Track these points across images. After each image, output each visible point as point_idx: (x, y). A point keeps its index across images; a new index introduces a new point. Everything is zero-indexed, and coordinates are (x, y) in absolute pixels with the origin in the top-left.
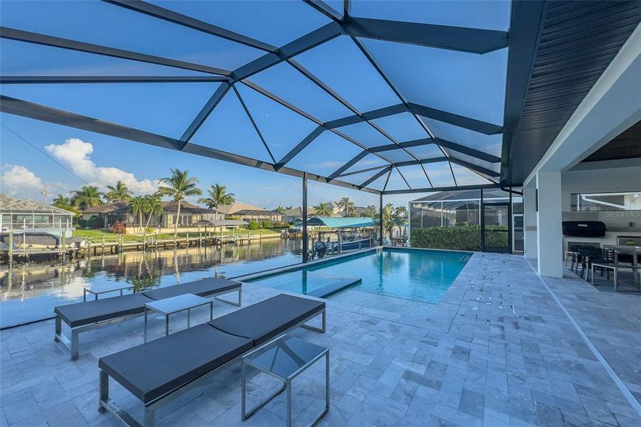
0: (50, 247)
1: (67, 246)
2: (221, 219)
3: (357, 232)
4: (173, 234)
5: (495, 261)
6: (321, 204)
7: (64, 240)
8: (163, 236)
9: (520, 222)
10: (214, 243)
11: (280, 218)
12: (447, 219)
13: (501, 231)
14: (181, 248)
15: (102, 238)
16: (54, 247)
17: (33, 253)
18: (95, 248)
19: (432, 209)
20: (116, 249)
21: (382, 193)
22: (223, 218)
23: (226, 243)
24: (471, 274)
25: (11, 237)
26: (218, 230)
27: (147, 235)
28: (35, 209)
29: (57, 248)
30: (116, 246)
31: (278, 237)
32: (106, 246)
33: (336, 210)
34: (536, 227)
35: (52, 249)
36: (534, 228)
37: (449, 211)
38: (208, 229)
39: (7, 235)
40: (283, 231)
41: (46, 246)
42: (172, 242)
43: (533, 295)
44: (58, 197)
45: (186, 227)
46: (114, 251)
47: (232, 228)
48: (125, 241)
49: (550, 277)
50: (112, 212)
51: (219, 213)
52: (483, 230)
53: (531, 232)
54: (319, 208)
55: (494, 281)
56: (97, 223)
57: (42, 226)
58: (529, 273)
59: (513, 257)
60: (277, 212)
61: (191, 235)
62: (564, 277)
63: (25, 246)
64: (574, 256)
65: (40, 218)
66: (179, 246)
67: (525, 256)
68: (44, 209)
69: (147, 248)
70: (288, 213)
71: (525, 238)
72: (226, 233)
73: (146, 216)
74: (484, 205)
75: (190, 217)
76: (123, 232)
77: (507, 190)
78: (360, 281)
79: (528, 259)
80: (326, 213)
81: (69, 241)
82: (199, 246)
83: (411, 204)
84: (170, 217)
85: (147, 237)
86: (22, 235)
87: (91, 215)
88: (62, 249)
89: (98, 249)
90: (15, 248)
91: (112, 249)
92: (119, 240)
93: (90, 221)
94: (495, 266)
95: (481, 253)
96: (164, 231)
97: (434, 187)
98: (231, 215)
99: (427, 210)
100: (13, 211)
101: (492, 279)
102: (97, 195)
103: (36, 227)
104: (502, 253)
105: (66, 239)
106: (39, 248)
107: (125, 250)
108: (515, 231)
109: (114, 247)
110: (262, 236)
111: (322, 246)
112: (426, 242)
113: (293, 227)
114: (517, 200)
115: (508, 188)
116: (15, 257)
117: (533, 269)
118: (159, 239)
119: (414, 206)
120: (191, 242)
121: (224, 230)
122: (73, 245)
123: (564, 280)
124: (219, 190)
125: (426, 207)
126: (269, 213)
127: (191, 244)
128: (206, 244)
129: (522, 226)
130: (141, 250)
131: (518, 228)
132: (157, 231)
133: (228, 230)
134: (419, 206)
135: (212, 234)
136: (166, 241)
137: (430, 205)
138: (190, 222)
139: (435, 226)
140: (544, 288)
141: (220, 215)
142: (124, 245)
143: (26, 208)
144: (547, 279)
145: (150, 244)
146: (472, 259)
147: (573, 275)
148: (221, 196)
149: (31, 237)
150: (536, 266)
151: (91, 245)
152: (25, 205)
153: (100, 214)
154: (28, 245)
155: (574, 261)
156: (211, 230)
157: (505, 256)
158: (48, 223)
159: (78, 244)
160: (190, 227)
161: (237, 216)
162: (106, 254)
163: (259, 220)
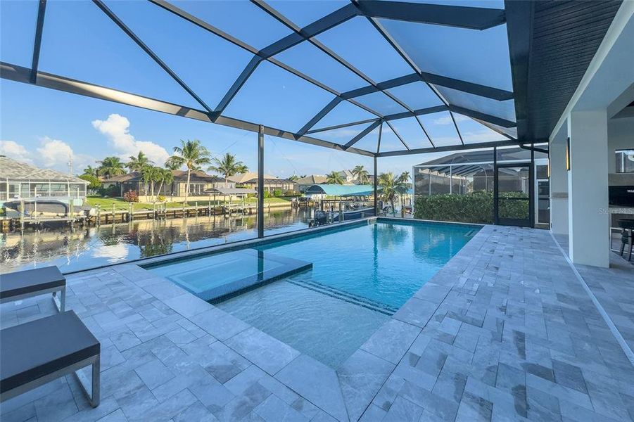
0: (59, 214)
1: (75, 214)
2: (231, 187)
3: (361, 200)
4: (182, 203)
5: (511, 238)
6: (333, 172)
7: (73, 208)
8: (173, 205)
9: (545, 188)
10: (223, 212)
11: (291, 187)
12: (462, 187)
13: (522, 199)
14: (191, 216)
15: (112, 207)
16: (63, 214)
17: (45, 220)
18: (107, 215)
19: (443, 175)
20: (127, 217)
21: (377, 155)
22: (233, 187)
23: (235, 212)
24: (468, 259)
25: (22, 204)
26: (227, 198)
27: (156, 203)
28: (53, 178)
29: (66, 215)
30: (127, 214)
31: (288, 206)
32: (116, 214)
33: (350, 178)
34: (567, 194)
35: (62, 217)
36: (565, 196)
37: (464, 178)
38: (217, 198)
39: (19, 204)
40: (294, 200)
41: (56, 214)
42: (181, 211)
43: (562, 304)
44: (88, 168)
45: (198, 195)
46: (125, 219)
47: (241, 197)
48: (136, 209)
49: (589, 267)
50: (128, 181)
51: (229, 181)
52: (496, 198)
53: (558, 201)
54: (331, 177)
55: (500, 273)
56: (115, 192)
57: (57, 195)
58: (555, 258)
59: (536, 233)
60: (290, 180)
61: (200, 203)
62: (611, 266)
63: (36, 213)
64: (625, 234)
65: (57, 187)
66: (189, 214)
67: (551, 231)
68: (62, 178)
69: (157, 216)
70: (300, 182)
71: (551, 208)
72: (236, 202)
73: (157, 184)
74: (497, 166)
75: (202, 186)
76: (136, 200)
77: (528, 148)
78: (310, 267)
79: (555, 236)
80: (339, 181)
81: (78, 209)
82: (208, 215)
83: (416, 169)
84: (183, 185)
85: (156, 205)
86: (33, 203)
87: (109, 184)
88: (72, 217)
89: (109, 217)
90: (26, 215)
91: (123, 217)
92: (130, 208)
93: (108, 190)
94: (508, 246)
95: (493, 227)
96: (175, 199)
97: (436, 146)
98: (243, 184)
99: (437, 177)
100: (31, 180)
101: (497, 268)
102: (119, 166)
103: (53, 195)
104: (521, 226)
105: (75, 207)
106: (50, 215)
107: (135, 218)
108: (539, 199)
109: (125, 215)
110: (271, 205)
111: (322, 216)
112: (432, 211)
113: (304, 196)
114: (541, 161)
115: (529, 145)
116: (27, 225)
117: (562, 250)
118: (169, 207)
119: (420, 170)
120: (200, 210)
121: (234, 198)
122: (82, 213)
123: (612, 272)
124: (229, 159)
125: (435, 173)
126: (281, 182)
127: (201, 212)
128: (215, 213)
129: (548, 194)
130: (150, 218)
131: (542, 196)
132: (168, 200)
133: (239, 199)
134: (426, 171)
135: (221, 202)
136: (175, 209)
137: (440, 171)
138: (202, 190)
139: (442, 193)
140: (578, 288)
141: (230, 184)
142: (133, 213)
143: (45, 177)
144: (585, 270)
145: (160, 212)
146: (479, 235)
147: (625, 262)
148: (231, 164)
149: (42, 205)
150: (566, 246)
151: (101, 213)
152: (44, 174)
153: (117, 183)
154: (39, 213)
155: (625, 242)
156: (221, 198)
157: (525, 232)
158: (64, 192)
159: (87, 212)
160: (202, 195)
161: (249, 185)
162: (117, 222)
163: (271, 188)
